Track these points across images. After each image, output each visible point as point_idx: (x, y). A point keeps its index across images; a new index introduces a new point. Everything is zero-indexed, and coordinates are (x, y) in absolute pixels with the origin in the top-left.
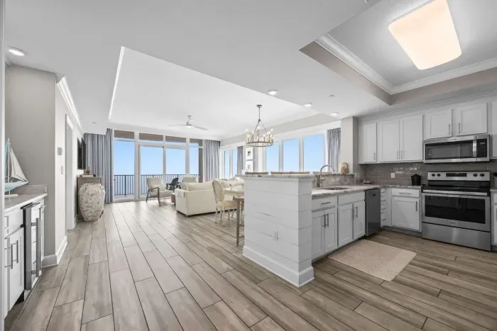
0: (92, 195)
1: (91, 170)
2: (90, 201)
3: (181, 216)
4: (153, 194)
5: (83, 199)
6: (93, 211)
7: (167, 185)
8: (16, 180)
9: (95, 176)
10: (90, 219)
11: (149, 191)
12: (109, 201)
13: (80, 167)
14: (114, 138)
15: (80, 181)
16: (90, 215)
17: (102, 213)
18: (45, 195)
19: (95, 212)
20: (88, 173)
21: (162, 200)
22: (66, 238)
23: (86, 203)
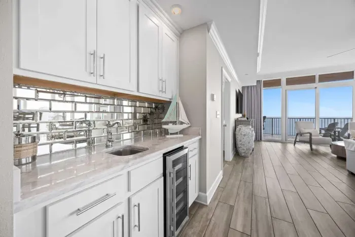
0: (244, 135)
1: (246, 114)
2: (243, 140)
3: (351, 175)
4: (302, 138)
5: (239, 137)
6: (245, 149)
7: (321, 129)
8: (182, 123)
9: (247, 119)
10: (243, 154)
11: (297, 134)
12: (258, 139)
13: (237, 112)
14: (262, 88)
15: (237, 122)
16: (243, 151)
17: (253, 150)
18: (200, 137)
19: (247, 150)
20: (244, 116)
21: (314, 147)
22: (221, 172)
23: (240, 141)
